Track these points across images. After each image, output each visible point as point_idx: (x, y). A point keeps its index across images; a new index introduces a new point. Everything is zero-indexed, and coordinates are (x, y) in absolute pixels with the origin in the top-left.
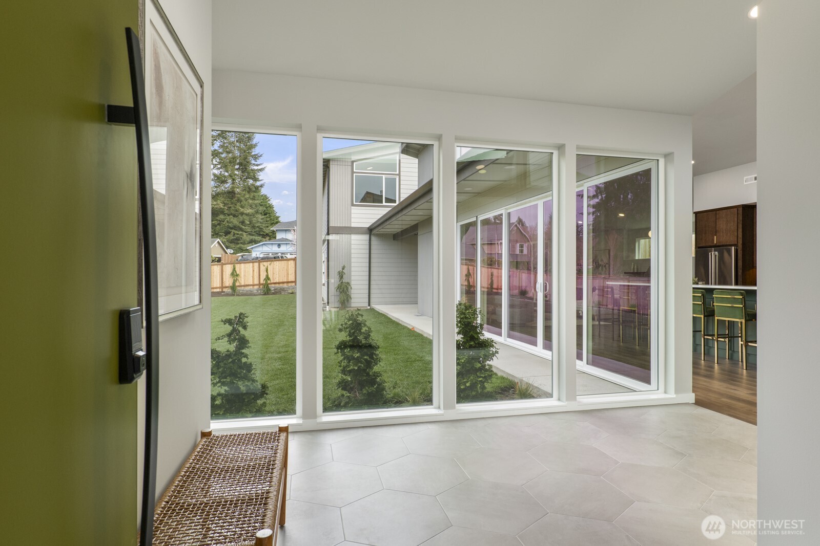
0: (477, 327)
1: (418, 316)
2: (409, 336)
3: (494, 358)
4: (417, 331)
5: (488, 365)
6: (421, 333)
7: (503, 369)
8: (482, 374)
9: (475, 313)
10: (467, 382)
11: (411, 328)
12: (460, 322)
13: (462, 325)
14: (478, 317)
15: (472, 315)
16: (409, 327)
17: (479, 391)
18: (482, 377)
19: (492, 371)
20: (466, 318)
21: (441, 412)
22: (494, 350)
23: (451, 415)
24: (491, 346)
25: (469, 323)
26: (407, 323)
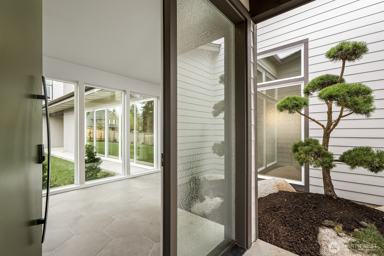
0: (94, 153)
1: (64, 152)
2: (60, 161)
3: (101, 164)
4: (64, 159)
5: (98, 167)
6: (66, 159)
7: (105, 169)
8: (96, 170)
9: (93, 148)
10: (90, 174)
11: (60, 158)
12: (87, 152)
13: (87, 153)
14: (94, 149)
15: (92, 149)
16: (59, 157)
17: (95, 176)
18: (95, 171)
19: (100, 169)
20: (89, 150)
21: (79, 185)
22: (101, 161)
23: (83, 186)
24: (99, 160)
25: (90, 152)
26: (58, 156)
